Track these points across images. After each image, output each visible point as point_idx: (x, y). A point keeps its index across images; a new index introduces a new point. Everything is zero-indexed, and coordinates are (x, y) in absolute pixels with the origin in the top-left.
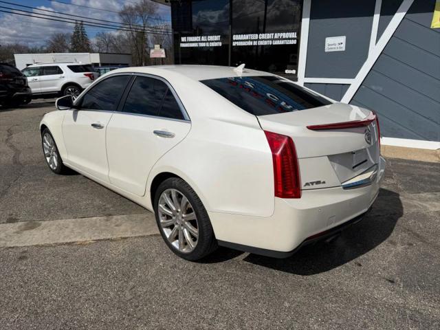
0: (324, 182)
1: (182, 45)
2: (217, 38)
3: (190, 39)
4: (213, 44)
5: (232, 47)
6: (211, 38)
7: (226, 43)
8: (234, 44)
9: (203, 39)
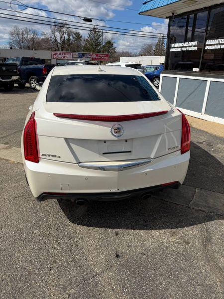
0: (59, 157)
1: (172, 50)
2: (195, 43)
3: (178, 45)
4: (191, 49)
5: (205, 51)
6: (191, 44)
7: (200, 48)
8: (206, 48)
9: (186, 44)
